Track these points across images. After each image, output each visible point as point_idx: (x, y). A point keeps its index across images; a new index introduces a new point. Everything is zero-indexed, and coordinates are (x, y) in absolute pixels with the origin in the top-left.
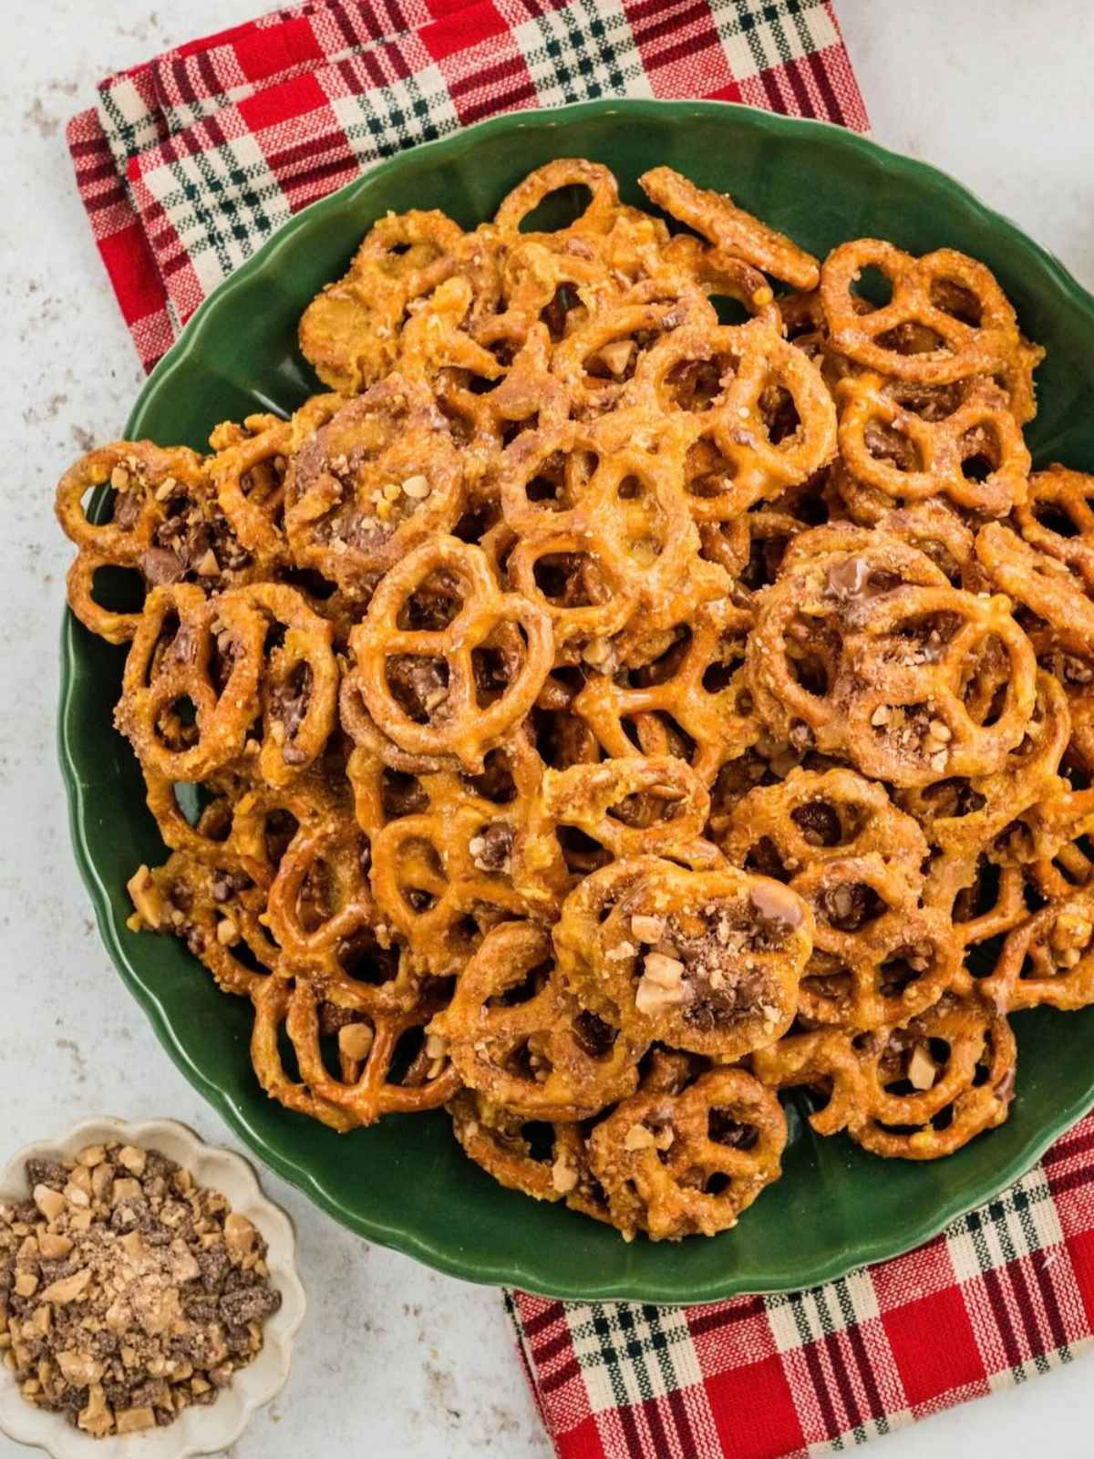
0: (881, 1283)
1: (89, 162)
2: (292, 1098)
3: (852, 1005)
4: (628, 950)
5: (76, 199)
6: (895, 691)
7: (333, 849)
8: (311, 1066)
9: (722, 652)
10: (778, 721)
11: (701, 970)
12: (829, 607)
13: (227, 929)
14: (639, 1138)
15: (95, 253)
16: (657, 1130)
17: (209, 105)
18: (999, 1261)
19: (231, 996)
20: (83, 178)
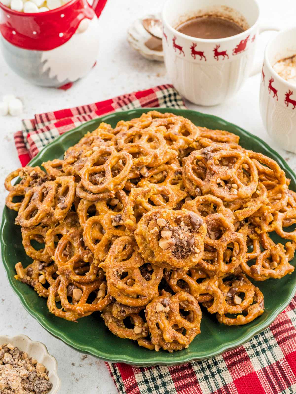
0: (232, 373)
1: (18, 139)
2: (58, 312)
3: (218, 264)
4: (156, 229)
5: (14, 147)
6: (222, 174)
7: (73, 238)
8: (64, 301)
9: (175, 177)
10: (192, 188)
11: (177, 235)
12: (203, 156)
13: (42, 278)
14: (160, 308)
15: (18, 159)
16: (165, 306)
17: (47, 123)
18: (266, 365)
19: (42, 297)
20: (17, 143)
